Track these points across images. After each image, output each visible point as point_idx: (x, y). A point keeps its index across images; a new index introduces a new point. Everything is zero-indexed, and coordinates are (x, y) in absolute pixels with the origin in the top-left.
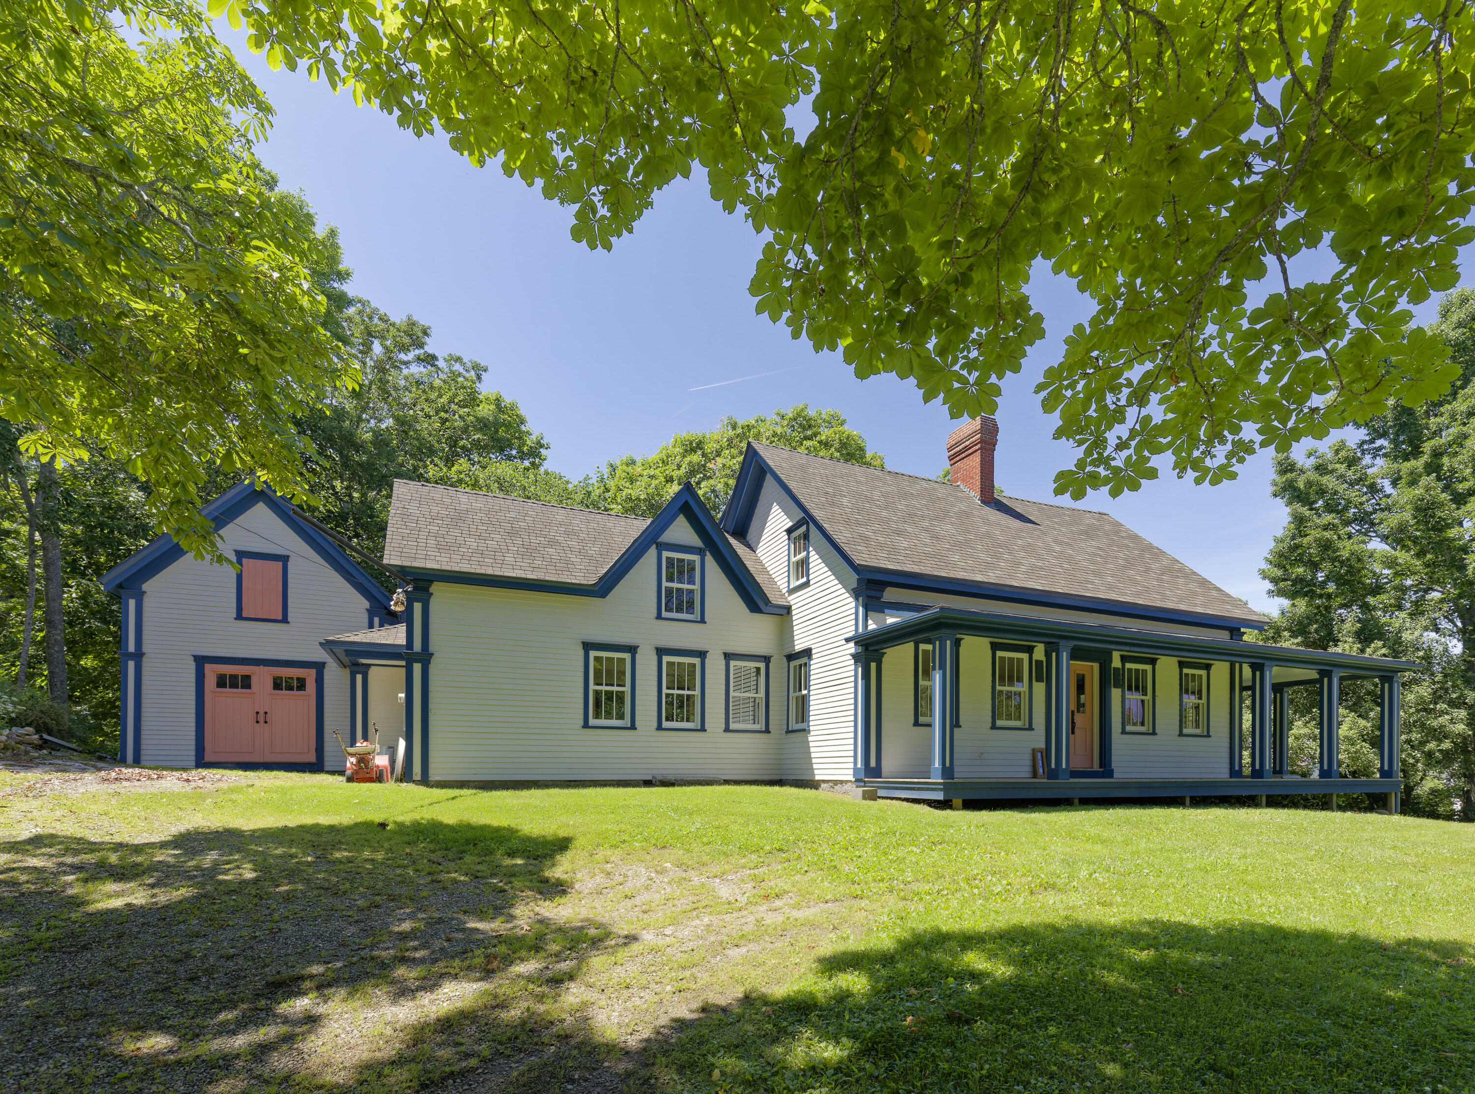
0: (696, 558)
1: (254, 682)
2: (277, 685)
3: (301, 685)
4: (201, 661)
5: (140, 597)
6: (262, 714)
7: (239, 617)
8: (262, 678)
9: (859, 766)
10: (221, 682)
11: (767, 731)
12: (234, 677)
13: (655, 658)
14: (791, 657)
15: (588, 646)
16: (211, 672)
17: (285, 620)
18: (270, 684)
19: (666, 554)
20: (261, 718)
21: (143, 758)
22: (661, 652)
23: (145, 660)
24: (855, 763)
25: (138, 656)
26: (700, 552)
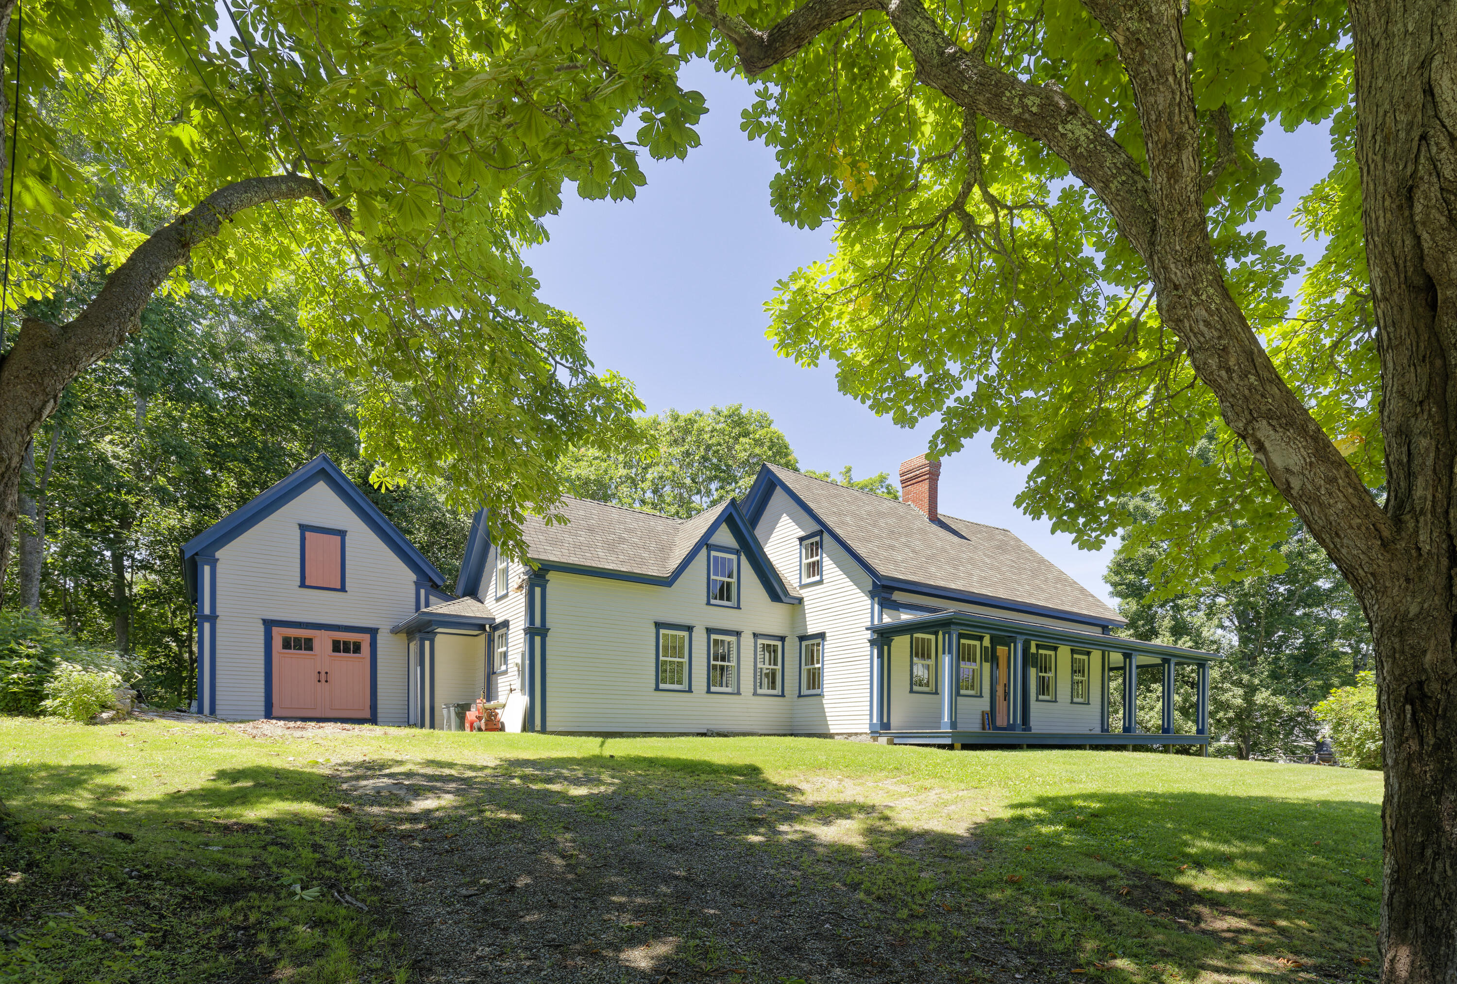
0: (734, 557)
1: (316, 644)
2: (337, 647)
3: (357, 648)
4: (269, 624)
5: (213, 563)
6: (323, 674)
7: (303, 585)
8: (323, 641)
9: (875, 721)
10: (287, 644)
11: (783, 695)
12: (297, 640)
13: (705, 636)
14: (802, 638)
15: (658, 625)
16: (278, 634)
17: (343, 589)
18: (330, 646)
19: (713, 553)
20: (323, 677)
21: (217, 712)
22: (709, 631)
23: (218, 622)
24: (871, 719)
25: (213, 618)
26: (737, 553)
